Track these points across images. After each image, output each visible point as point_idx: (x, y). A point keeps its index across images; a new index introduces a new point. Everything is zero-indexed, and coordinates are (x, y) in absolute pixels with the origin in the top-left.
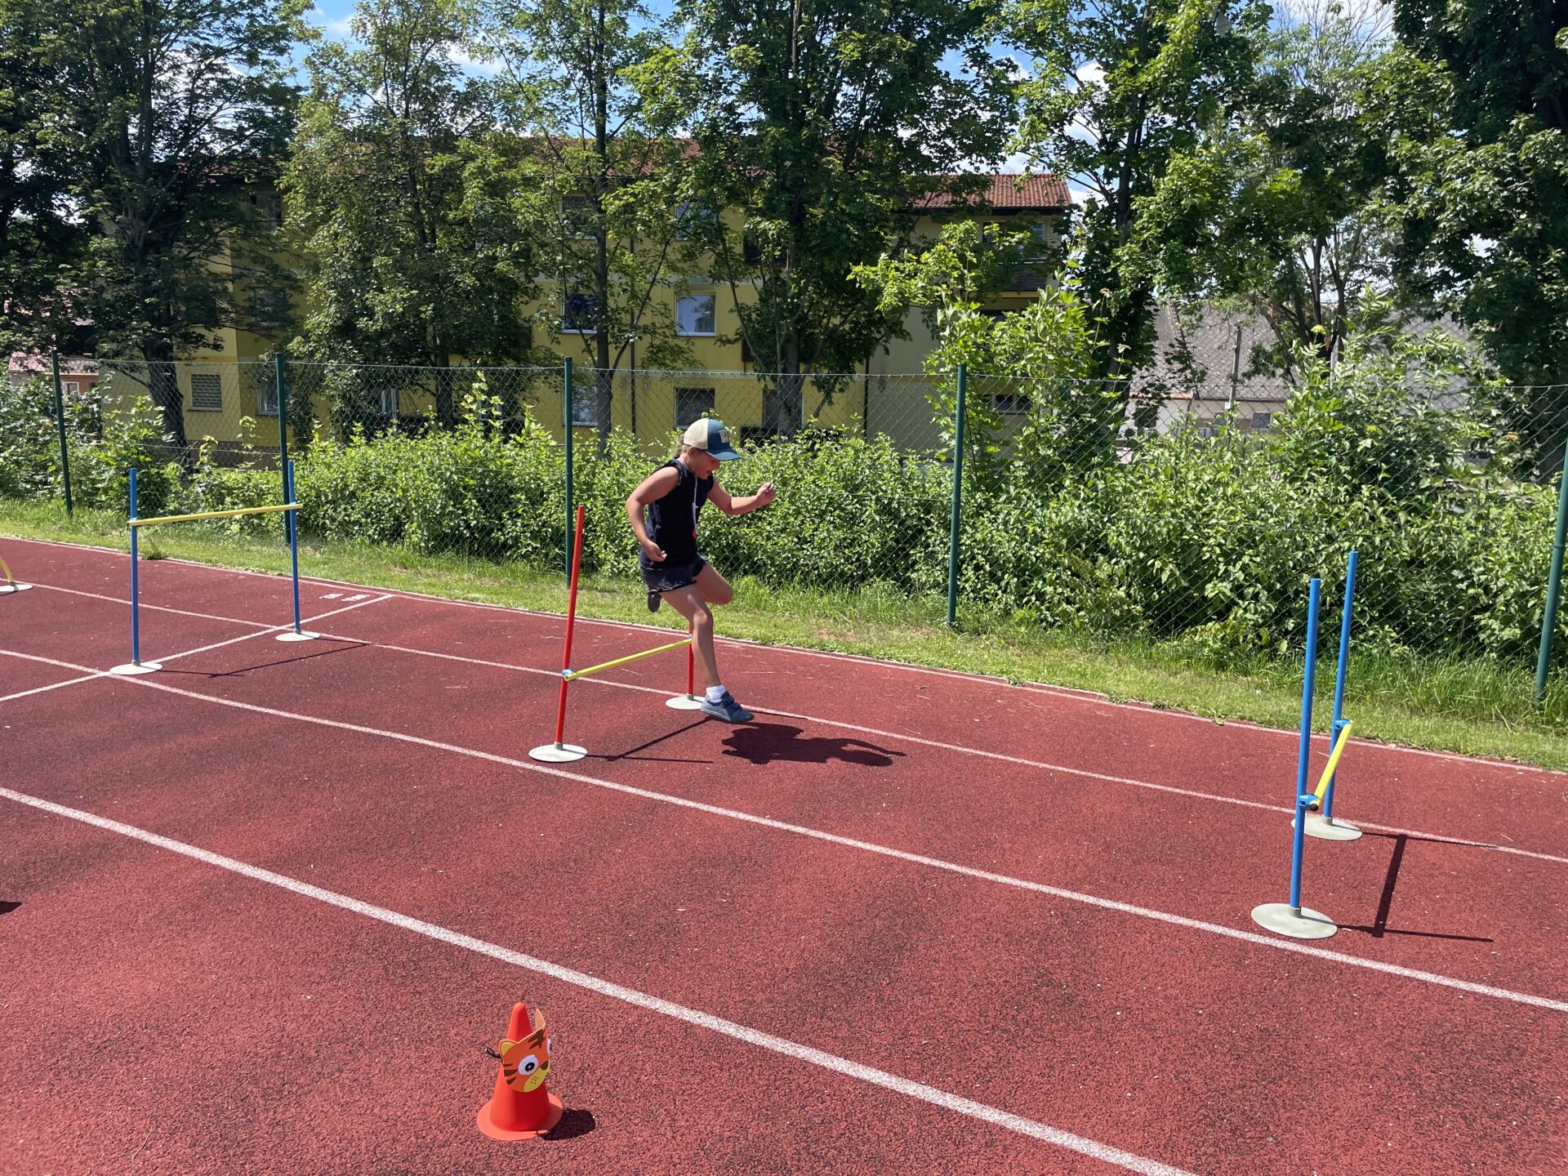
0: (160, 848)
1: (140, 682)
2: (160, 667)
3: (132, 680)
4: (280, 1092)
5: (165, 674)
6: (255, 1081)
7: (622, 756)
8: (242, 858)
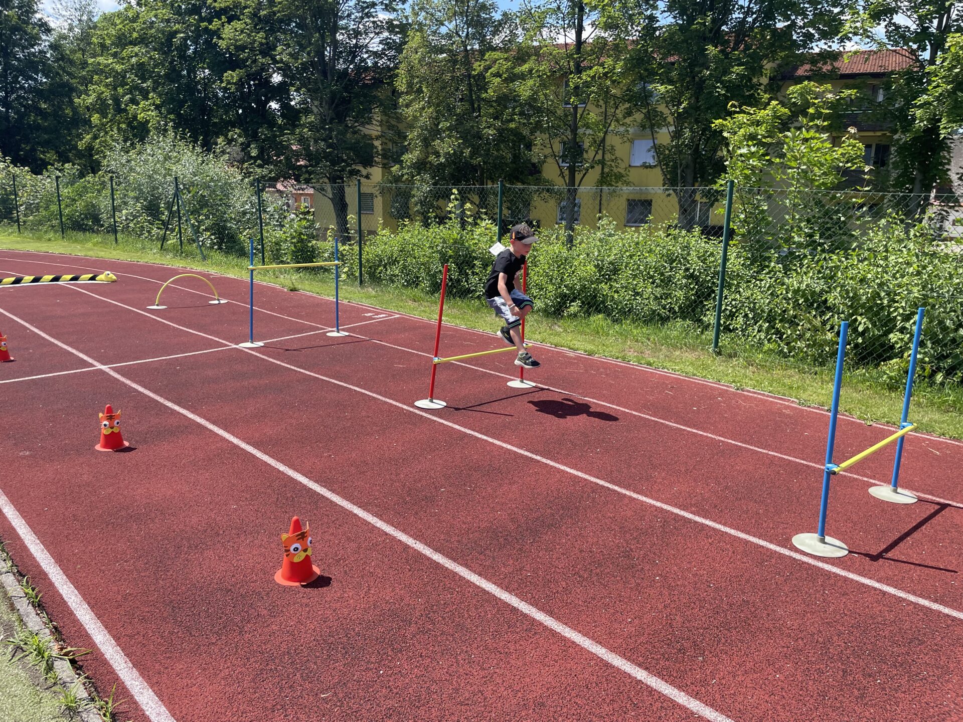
0: (211, 431)
1: (250, 352)
2: (263, 345)
3: (247, 350)
4: (196, 547)
5: (264, 349)
6: (189, 540)
7: (464, 409)
8: (243, 440)
